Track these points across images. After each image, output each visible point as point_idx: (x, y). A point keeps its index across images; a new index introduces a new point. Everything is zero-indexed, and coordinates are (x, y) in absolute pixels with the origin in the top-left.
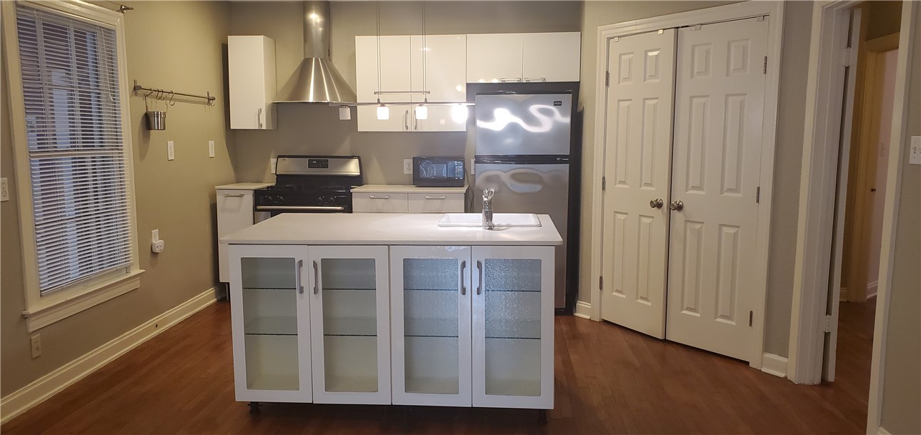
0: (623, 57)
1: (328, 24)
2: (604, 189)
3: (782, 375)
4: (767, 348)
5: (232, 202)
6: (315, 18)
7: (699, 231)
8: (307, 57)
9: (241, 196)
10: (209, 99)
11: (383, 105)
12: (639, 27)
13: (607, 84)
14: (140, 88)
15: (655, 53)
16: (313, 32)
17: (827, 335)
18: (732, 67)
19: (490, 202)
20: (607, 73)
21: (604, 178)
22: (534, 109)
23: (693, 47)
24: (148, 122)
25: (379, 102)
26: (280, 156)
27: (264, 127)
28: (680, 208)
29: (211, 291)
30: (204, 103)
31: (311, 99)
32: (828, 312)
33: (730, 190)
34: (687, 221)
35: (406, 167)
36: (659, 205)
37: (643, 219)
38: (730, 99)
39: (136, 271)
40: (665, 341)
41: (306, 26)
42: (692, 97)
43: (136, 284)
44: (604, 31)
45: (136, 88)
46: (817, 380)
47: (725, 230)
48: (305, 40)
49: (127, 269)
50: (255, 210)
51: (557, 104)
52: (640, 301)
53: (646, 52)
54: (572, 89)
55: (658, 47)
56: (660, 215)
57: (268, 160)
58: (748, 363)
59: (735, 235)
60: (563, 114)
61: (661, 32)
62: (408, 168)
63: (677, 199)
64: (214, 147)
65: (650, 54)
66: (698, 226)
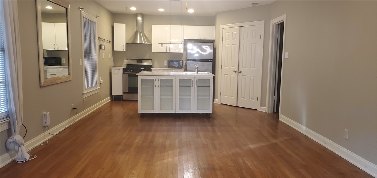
0: (227, 33)
1: (143, 20)
2: (221, 68)
3: (265, 111)
4: (261, 106)
5: (116, 72)
6: (139, 18)
7: (245, 78)
8: (137, 30)
9: (119, 70)
10: (110, 42)
11: (171, 44)
12: (231, 26)
13: (223, 40)
14: (100, 38)
15: (235, 33)
16: (139, 23)
17: (274, 101)
18: (253, 37)
19: (197, 67)
20: (223, 38)
21: (222, 65)
22: (204, 47)
23: (244, 32)
24: (100, 47)
25: (170, 43)
26: (128, 59)
27: (124, 50)
28: (241, 72)
29: (109, 98)
30: (108, 43)
31: (138, 42)
32: (275, 95)
33: (253, 67)
34: (242, 76)
35: (165, 63)
36: (236, 72)
37: (232, 76)
38: (253, 45)
39: (98, 88)
40: (237, 107)
41: (137, 21)
42: (244, 44)
43: (97, 91)
44: (222, 27)
45: (98, 38)
46: (272, 112)
47: (252, 77)
48: (136, 25)
49: (96, 87)
50: (123, 74)
51: (209, 46)
52: (231, 97)
53: (233, 32)
54: (213, 41)
55: (235, 32)
56: (236, 74)
57: (124, 60)
58: (257, 110)
59: (254, 78)
60: (211, 49)
61: (236, 27)
62: (166, 63)
63: (240, 70)
64: (110, 55)
65: (233, 33)
66: (245, 77)
